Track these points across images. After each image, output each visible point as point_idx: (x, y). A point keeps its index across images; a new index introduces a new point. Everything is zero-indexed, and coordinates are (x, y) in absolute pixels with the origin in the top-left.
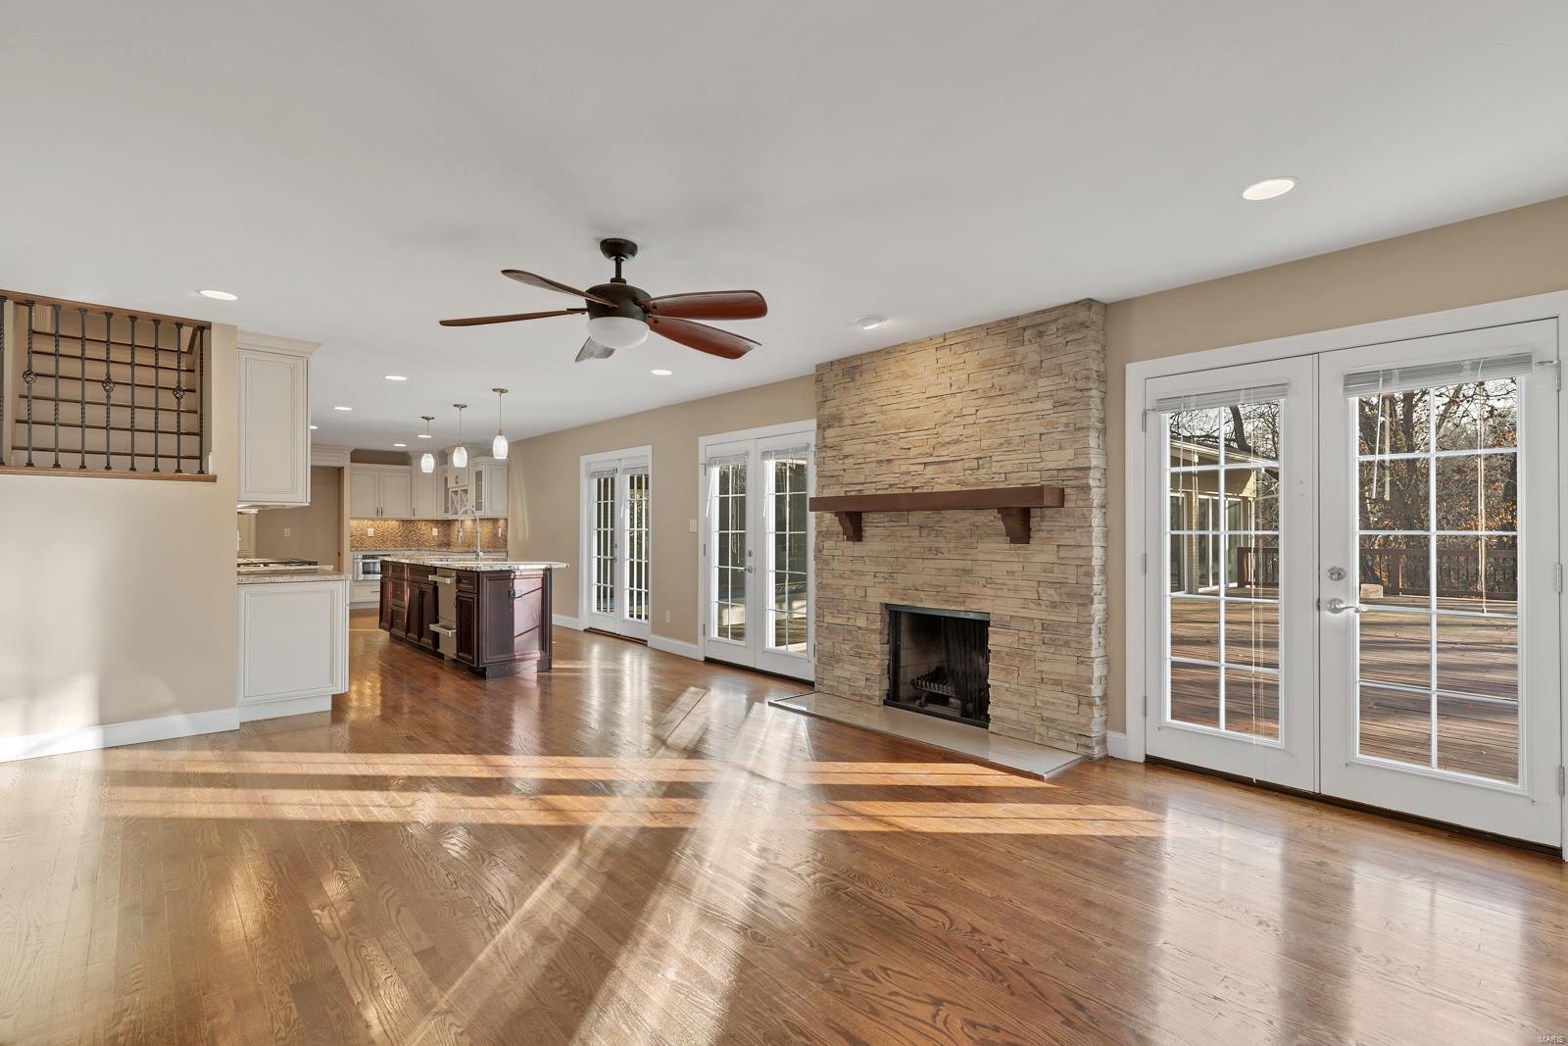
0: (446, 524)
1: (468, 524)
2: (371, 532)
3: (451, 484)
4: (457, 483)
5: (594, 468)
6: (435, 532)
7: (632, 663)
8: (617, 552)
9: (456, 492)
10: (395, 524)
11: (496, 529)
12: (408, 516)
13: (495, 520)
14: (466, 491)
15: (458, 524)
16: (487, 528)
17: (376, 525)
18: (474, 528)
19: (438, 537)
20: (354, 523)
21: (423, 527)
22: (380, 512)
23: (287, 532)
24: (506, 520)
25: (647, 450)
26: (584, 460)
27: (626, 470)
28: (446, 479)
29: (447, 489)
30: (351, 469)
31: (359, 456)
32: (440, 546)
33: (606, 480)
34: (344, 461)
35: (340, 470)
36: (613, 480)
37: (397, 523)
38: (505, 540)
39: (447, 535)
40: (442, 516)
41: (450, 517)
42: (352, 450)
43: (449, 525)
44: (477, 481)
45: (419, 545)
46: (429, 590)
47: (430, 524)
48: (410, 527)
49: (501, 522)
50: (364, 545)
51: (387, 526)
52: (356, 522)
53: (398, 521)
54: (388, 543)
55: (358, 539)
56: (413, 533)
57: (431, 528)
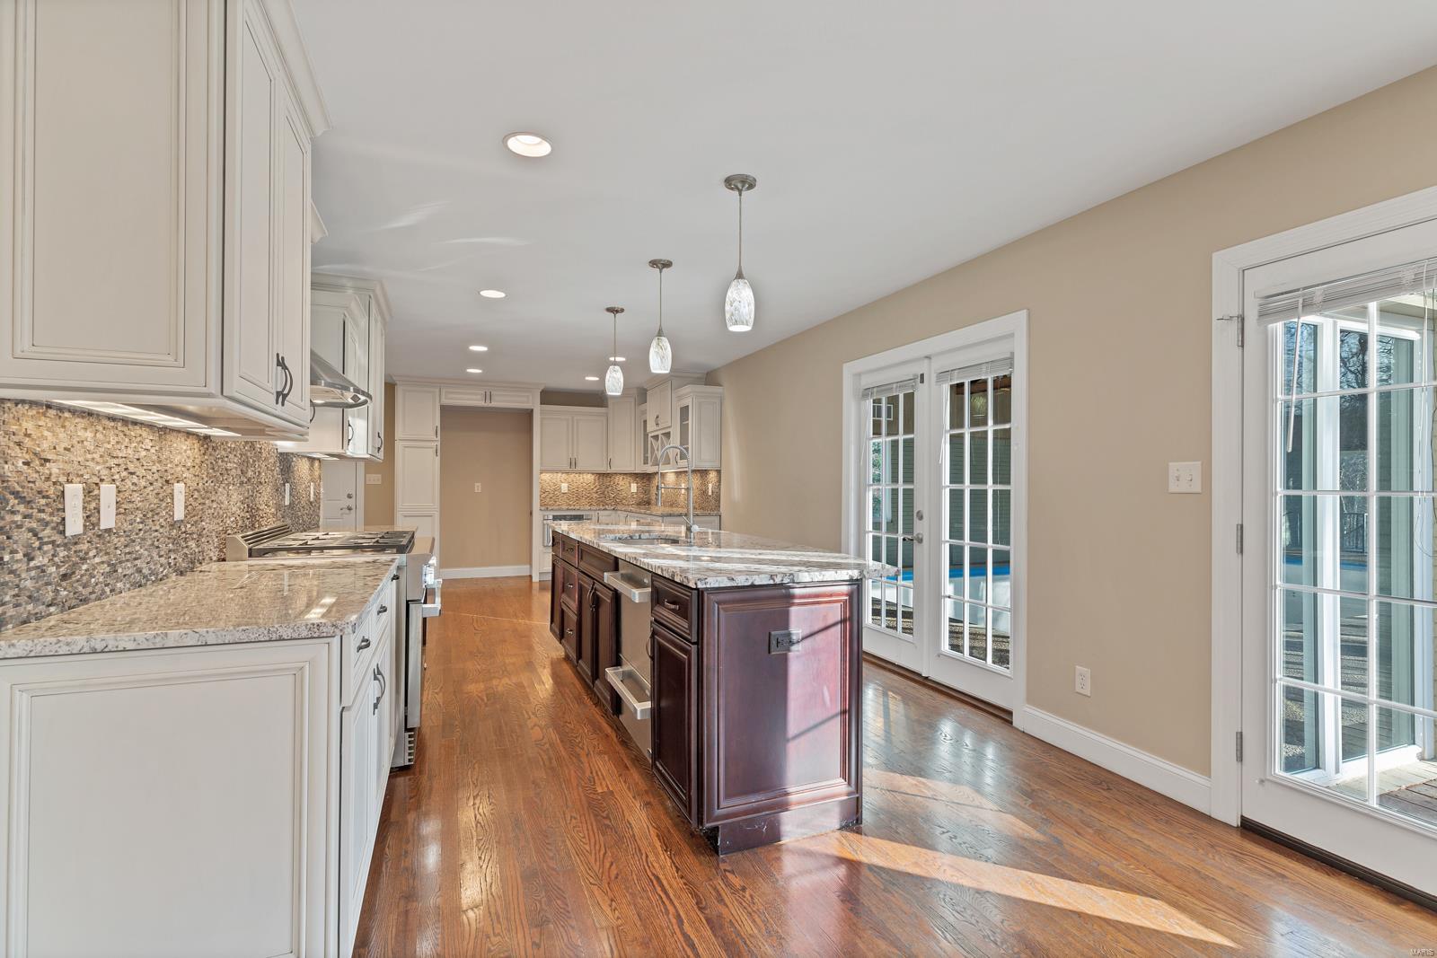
0: (646, 478)
1: (671, 478)
2: (564, 488)
3: (651, 427)
4: (657, 424)
5: (867, 381)
6: (634, 487)
7: (957, 742)
8: (920, 528)
9: (656, 437)
10: (590, 478)
11: (704, 484)
12: (603, 469)
13: (703, 473)
14: (668, 435)
15: (658, 478)
16: (695, 482)
17: (570, 480)
18: (678, 483)
19: (637, 493)
20: (546, 476)
21: (621, 482)
22: (573, 463)
23: (478, 487)
24: (719, 472)
25: (1017, 322)
26: (849, 369)
27: (943, 375)
28: (645, 422)
29: (646, 435)
30: (542, 412)
31: (550, 397)
32: (639, 504)
33: (893, 400)
34: (533, 402)
35: (530, 413)
36: (910, 398)
37: (593, 477)
38: (718, 499)
39: (647, 492)
40: (641, 469)
41: (650, 469)
42: (542, 388)
43: (649, 479)
44: (682, 420)
45: (617, 504)
46: (606, 598)
47: (628, 479)
48: (607, 482)
49: (712, 476)
50: (558, 503)
51: (582, 480)
52: (548, 475)
53: (593, 474)
54: (583, 500)
55: (551, 495)
56: (610, 488)
57: (630, 483)
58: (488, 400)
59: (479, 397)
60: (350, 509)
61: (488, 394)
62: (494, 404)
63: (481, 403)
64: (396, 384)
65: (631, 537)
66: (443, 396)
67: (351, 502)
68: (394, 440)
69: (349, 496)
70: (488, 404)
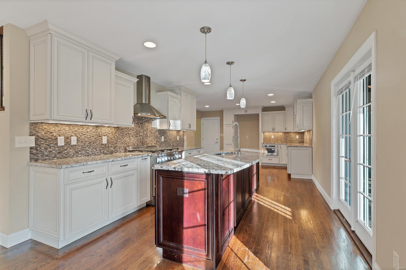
2: (273, 137)
6: (297, 137)
10: (281, 134)
12: (285, 131)
17: (274, 135)
19: (299, 139)
21: (293, 135)
22: (273, 129)
26: (332, 84)
27: (355, 79)
30: (262, 114)
31: (265, 109)
32: (299, 143)
34: (260, 112)
35: (258, 115)
38: (312, 141)
39: (303, 138)
40: (299, 131)
42: (262, 107)
43: (303, 134)
47: (296, 134)
48: (287, 135)
50: (271, 142)
51: (278, 135)
52: (267, 133)
53: (282, 132)
54: (279, 141)
55: (268, 139)
56: (288, 137)
57: (296, 135)
58: (246, 112)
59: (244, 111)
60: (217, 142)
61: (246, 110)
62: (248, 113)
63: (244, 113)
64: (223, 110)
65: (232, 153)
66: (234, 112)
67: (217, 141)
68: (223, 125)
69: (217, 139)
70: (246, 113)
